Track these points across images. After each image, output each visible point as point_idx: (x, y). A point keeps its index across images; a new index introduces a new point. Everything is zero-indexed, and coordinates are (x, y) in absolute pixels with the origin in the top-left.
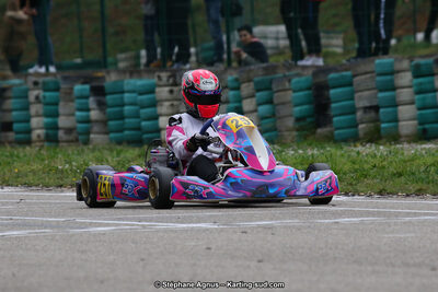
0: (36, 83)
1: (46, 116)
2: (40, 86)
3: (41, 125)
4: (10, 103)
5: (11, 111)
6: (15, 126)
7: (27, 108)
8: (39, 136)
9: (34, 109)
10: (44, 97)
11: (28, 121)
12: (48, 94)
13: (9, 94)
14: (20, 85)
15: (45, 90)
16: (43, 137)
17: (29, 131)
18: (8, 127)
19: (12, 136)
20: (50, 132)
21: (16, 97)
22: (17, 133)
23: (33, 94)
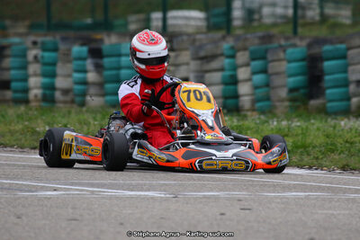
0: (35, 43)
1: (44, 75)
2: (39, 46)
3: (39, 85)
4: (8, 62)
5: (8, 69)
6: (14, 85)
7: (24, 67)
8: (36, 96)
9: (33, 68)
10: (42, 57)
11: (25, 80)
12: (47, 54)
13: (8, 52)
14: (20, 44)
15: (44, 50)
16: (40, 96)
17: (26, 91)
18: (5, 85)
19: (9, 94)
20: (48, 92)
21: (15, 56)
22: (16, 91)
23: (32, 53)
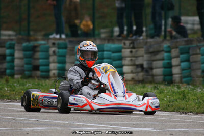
0: (54, 44)
1: (59, 62)
2: (56, 45)
3: (56, 68)
4: (38, 55)
5: (38, 59)
6: (41, 68)
7: (47, 58)
8: (54, 74)
9: (51, 59)
10: (58, 52)
11: (48, 65)
12: (61, 51)
13: (38, 49)
14: (45, 44)
15: (59, 48)
16: (56, 75)
17: (48, 71)
18: (36, 68)
19: (38, 73)
20: (61, 72)
21: (42, 51)
22: (42, 72)
23: (52, 49)
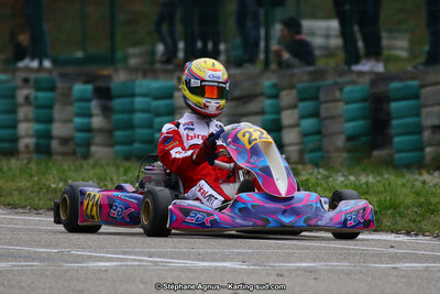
0: (26, 81)
1: (38, 120)
2: (32, 84)
3: (31, 132)
7: (13, 110)
8: (27, 146)
9: (22, 112)
10: (36, 98)
11: (14, 126)
12: (41, 95)
14: (7, 81)
15: (38, 89)
16: (32, 147)
17: (15, 140)
20: (42, 141)
23: (22, 94)
